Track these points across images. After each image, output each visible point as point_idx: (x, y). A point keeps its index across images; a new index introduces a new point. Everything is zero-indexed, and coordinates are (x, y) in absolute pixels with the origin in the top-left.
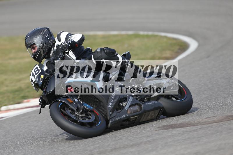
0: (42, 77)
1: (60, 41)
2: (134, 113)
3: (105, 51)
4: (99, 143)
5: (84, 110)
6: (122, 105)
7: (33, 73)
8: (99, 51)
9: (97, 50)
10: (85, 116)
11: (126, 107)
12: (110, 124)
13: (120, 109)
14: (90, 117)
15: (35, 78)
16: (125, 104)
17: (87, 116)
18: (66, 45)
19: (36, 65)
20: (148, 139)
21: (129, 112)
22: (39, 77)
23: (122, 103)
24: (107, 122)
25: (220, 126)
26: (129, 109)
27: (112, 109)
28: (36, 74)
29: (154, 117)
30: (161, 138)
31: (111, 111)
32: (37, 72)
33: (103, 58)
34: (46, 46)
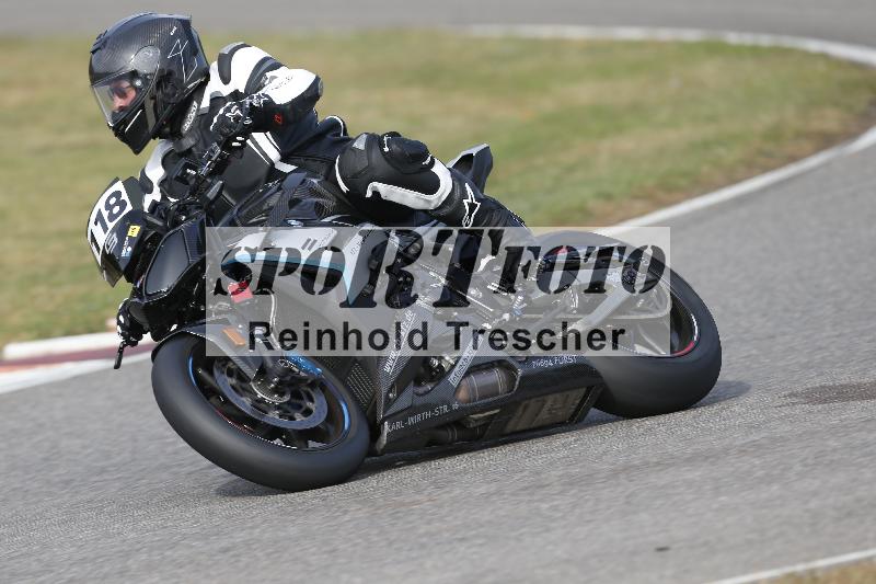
0: (134, 231)
1: (226, 79)
2: (481, 398)
3: (386, 149)
5: (288, 378)
6: (440, 366)
7: (99, 211)
8: (362, 147)
9: (356, 145)
10: (288, 403)
11: (452, 375)
12: (384, 439)
13: (432, 379)
14: (309, 404)
15: (105, 232)
16: (452, 362)
17: (298, 401)
18: (237, 118)
19: (116, 180)
20: (752, 438)
21: (462, 395)
22: (121, 230)
23: (440, 359)
24: (375, 431)
26: (464, 382)
27: (397, 380)
28: (111, 219)
29: (562, 414)
30: (800, 435)
31: (393, 386)
32: (116, 210)
33: (377, 174)
34: (169, 90)
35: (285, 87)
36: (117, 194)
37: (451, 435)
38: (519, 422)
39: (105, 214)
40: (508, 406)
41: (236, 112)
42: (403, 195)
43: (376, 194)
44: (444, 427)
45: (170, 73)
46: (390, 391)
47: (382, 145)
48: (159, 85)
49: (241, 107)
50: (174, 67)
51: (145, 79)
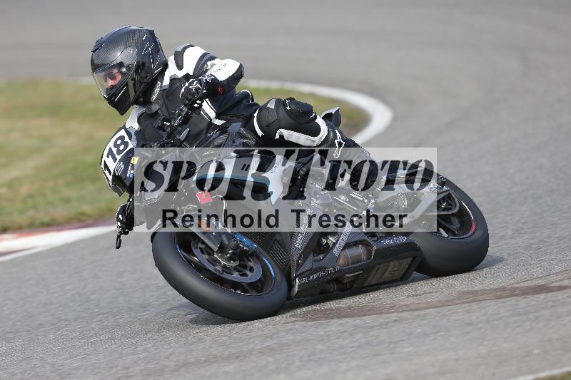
1: (180, 67)
2: (352, 264)
3: (288, 108)
4: (146, 350)
5: (238, 251)
6: (327, 244)
7: (110, 148)
8: (273, 107)
9: (269, 105)
10: (234, 267)
11: (335, 249)
12: (296, 289)
13: (322, 252)
15: (115, 161)
16: (334, 241)
18: (197, 89)
19: (121, 129)
21: (341, 261)
22: (126, 160)
23: (327, 239)
25: (445, 315)
26: (342, 254)
27: (303, 252)
28: (118, 154)
29: (398, 274)
30: (299, 342)
31: (300, 256)
32: (122, 147)
33: (283, 123)
34: (143, 74)
35: (222, 70)
36: (122, 138)
37: (333, 287)
38: (372, 279)
39: (115, 150)
40: (367, 269)
41: (196, 85)
42: (299, 137)
43: (281, 136)
44: (328, 282)
45: (143, 64)
46: (299, 259)
47: (285, 105)
48: (136, 71)
49: (200, 82)
50: (146, 61)
51: (128, 67)
